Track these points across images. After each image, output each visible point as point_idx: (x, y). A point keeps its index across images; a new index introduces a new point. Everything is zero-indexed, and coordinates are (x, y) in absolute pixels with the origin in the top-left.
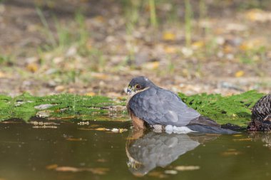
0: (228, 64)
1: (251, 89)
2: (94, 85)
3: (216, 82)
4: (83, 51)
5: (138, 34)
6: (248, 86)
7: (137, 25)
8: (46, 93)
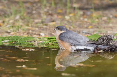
0: (85, 23)
1: (95, 33)
2: (27, 32)
3: (80, 30)
4: (22, 17)
5: (46, 10)
6: (94, 32)
7: (45, 6)
8: (7, 35)
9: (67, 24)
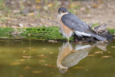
2: (6, 23)
4: (1, 8)
9: (46, 14)
